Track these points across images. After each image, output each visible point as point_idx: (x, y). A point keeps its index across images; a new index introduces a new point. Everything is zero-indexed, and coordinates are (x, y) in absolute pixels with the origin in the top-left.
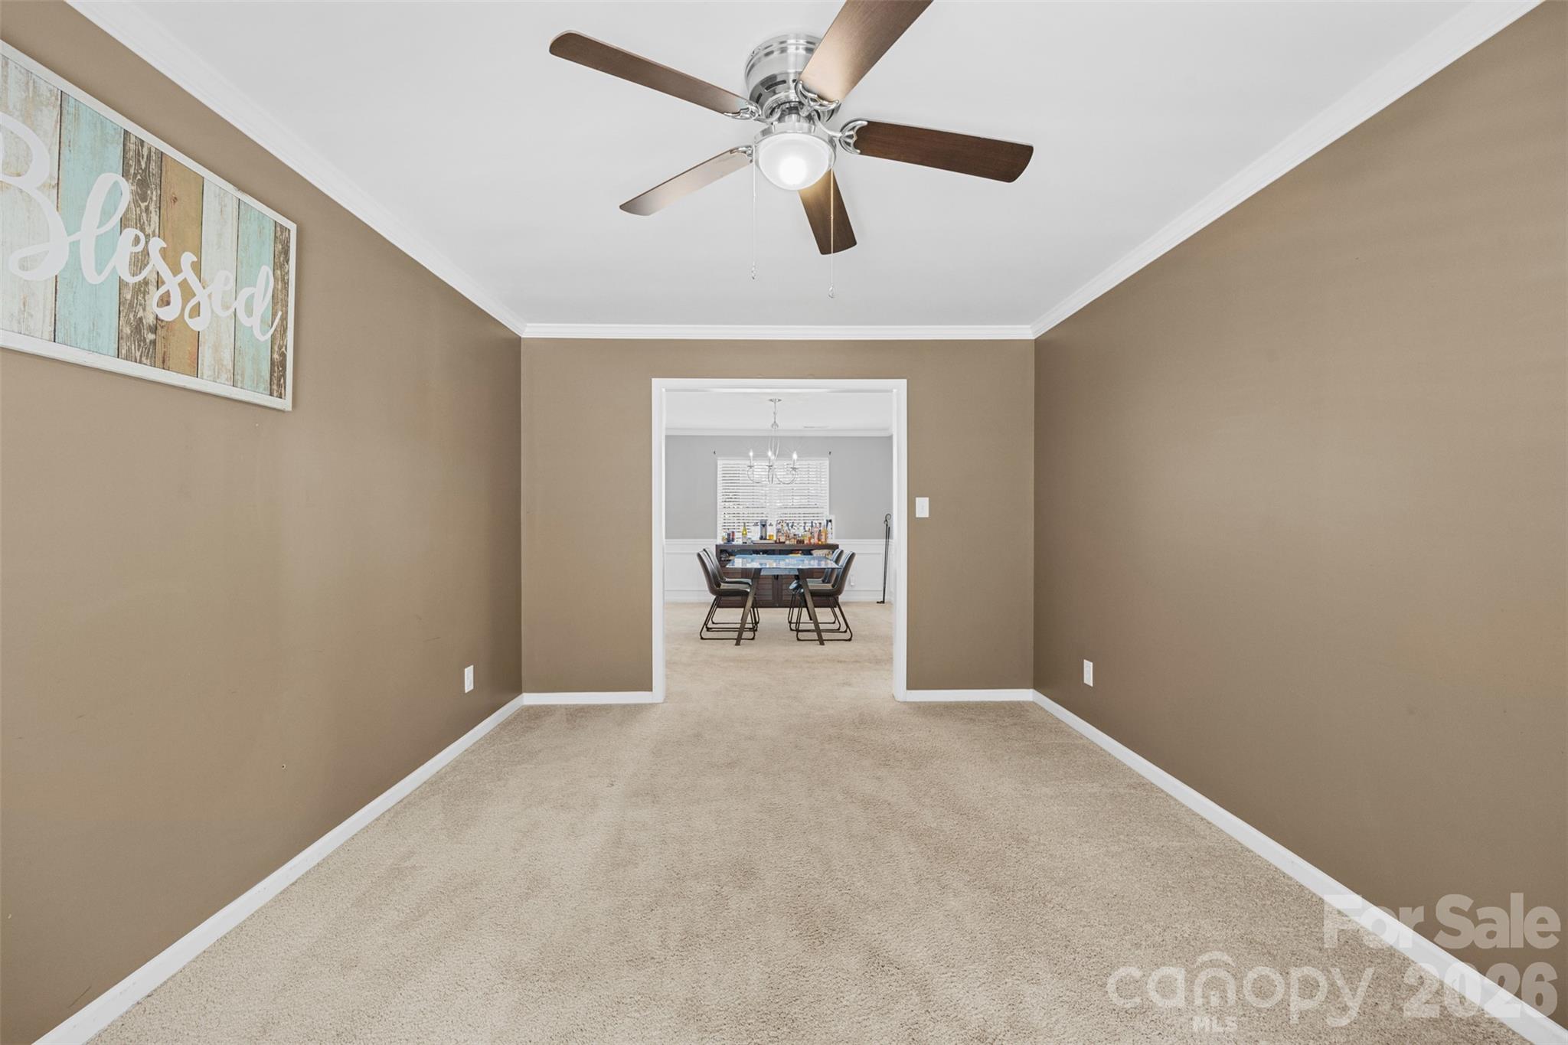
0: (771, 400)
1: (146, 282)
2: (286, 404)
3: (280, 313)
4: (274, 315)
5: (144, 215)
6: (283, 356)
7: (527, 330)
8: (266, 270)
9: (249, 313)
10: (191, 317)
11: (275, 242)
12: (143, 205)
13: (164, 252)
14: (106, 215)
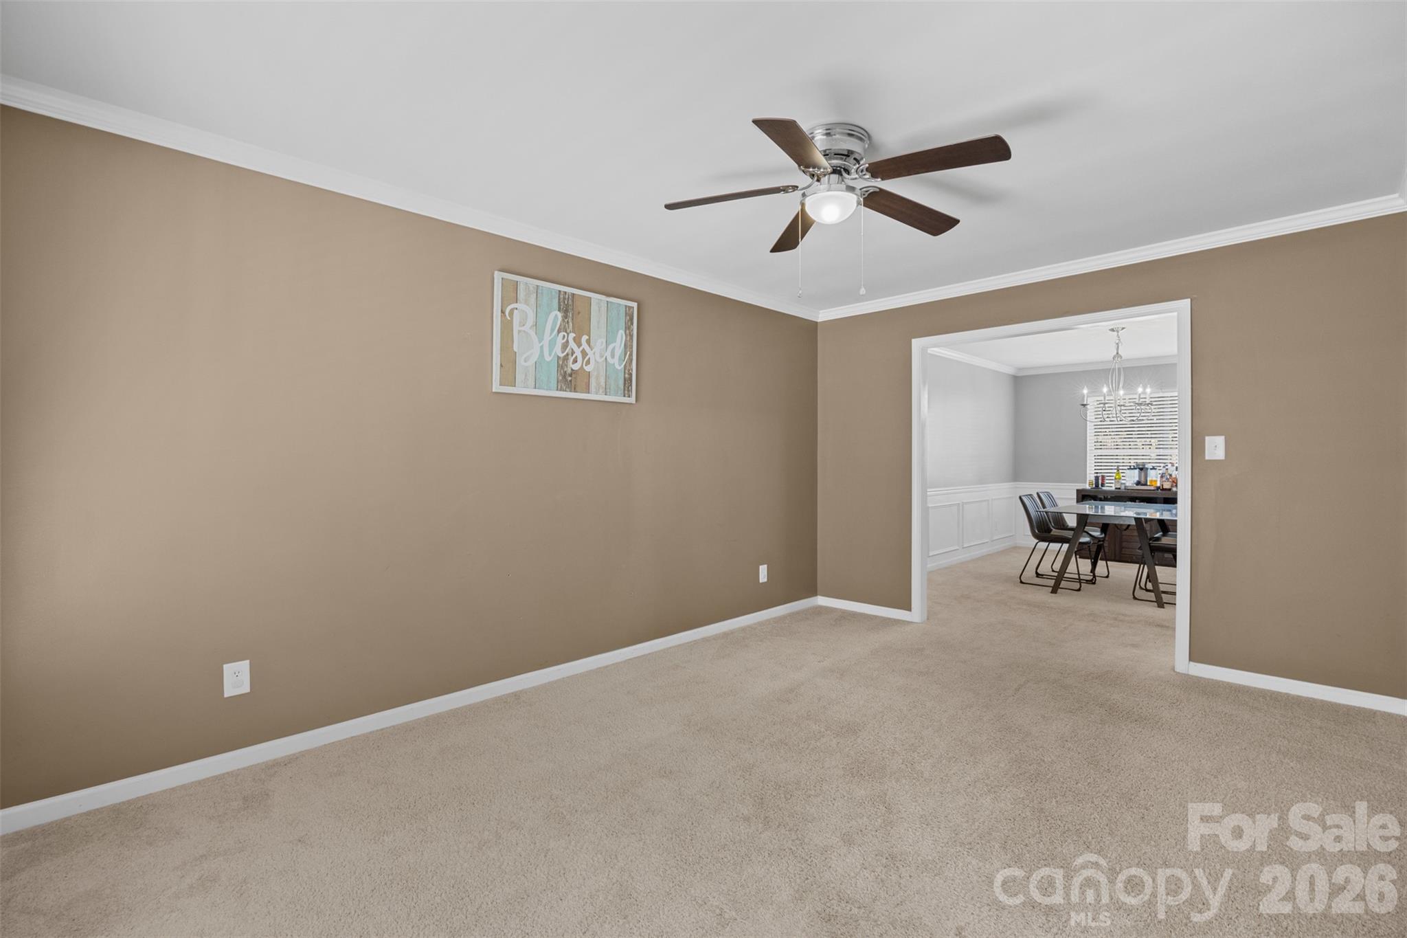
0: (1112, 330)
1: (567, 355)
2: (632, 400)
3: (629, 353)
4: (625, 354)
5: (567, 325)
6: (631, 375)
7: (820, 316)
8: (622, 332)
9: (613, 356)
10: (586, 365)
11: (626, 316)
12: (566, 320)
13: (574, 339)
14: (552, 330)
